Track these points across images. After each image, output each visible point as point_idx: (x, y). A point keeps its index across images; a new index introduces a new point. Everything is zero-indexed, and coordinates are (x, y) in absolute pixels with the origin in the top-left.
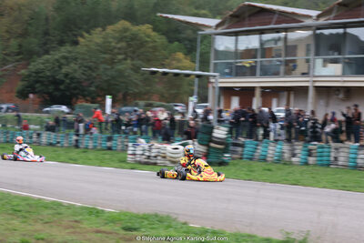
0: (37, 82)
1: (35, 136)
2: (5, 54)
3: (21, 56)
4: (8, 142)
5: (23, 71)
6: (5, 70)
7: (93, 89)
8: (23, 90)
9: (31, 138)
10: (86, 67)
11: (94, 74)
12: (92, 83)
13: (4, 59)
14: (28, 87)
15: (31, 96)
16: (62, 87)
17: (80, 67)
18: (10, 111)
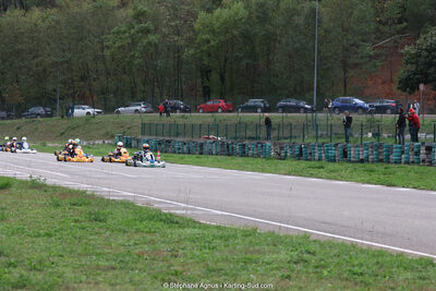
0: (430, 65)
1: (423, 151)
2: (380, 22)
3: (405, 24)
4: (381, 161)
5: (407, 48)
6: (382, 47)
8: (408, 79)
9: (417, 153)
13: (378, 30)
14: (415, 74)
15: (422, 87)
18: (389, 111)
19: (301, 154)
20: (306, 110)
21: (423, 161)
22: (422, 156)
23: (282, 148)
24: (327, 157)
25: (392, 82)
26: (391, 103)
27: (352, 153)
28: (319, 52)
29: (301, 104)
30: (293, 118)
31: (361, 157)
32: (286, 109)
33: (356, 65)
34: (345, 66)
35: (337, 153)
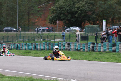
1: (66, 45)
4: (50, 49)
5: (52, 7)
6: (41, 7)
7: (94, 16)
8: (53, 19)
9: (64, 46)
10: (89, 3)
11: (95, 8)
12: (94, 12)
14: (55, 17)
15: (58, 22)
16: (76, 16)
17: (86, 4)
18: (46, 31)
19: (18, 47)
20: (14, 31)
21: (67, 49)
22: (66, 47)
23: (10, 45)
24: (28, 48)
25: (45, 20)
26: (46, 28)
27: (38, 47)
28: (19, 9)
29: (12, 29)
30: (10, 34)
31: (42, 48)
32: (7, 31)
33: (33, 14)
34: (29, 14)
35: (32, 47)
